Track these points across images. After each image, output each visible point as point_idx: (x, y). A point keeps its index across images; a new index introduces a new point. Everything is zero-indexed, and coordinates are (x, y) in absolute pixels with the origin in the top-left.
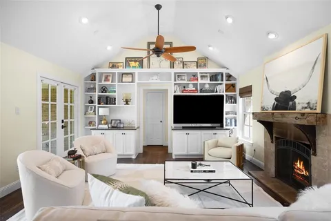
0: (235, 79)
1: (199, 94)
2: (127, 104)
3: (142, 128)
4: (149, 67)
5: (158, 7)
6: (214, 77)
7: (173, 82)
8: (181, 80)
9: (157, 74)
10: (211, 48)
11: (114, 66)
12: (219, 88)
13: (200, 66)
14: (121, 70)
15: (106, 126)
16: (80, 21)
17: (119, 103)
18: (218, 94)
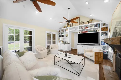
0: (108, 25)
1: (88, 33)
2: (67, 37)
3: (71, 44)
4: (72, 26)
5: (69, 9)
6: (96, 26)
7: (79, 30)
8: (82, 29)
9: (74, 28)
10: (91, 15)
11: (64, 27)
12: (98, 30)
13: (90, 23)
14: (66, 28)
15: (62, 43)
16: (50, 19)
17: (65, 37)
18: (97, 32)
